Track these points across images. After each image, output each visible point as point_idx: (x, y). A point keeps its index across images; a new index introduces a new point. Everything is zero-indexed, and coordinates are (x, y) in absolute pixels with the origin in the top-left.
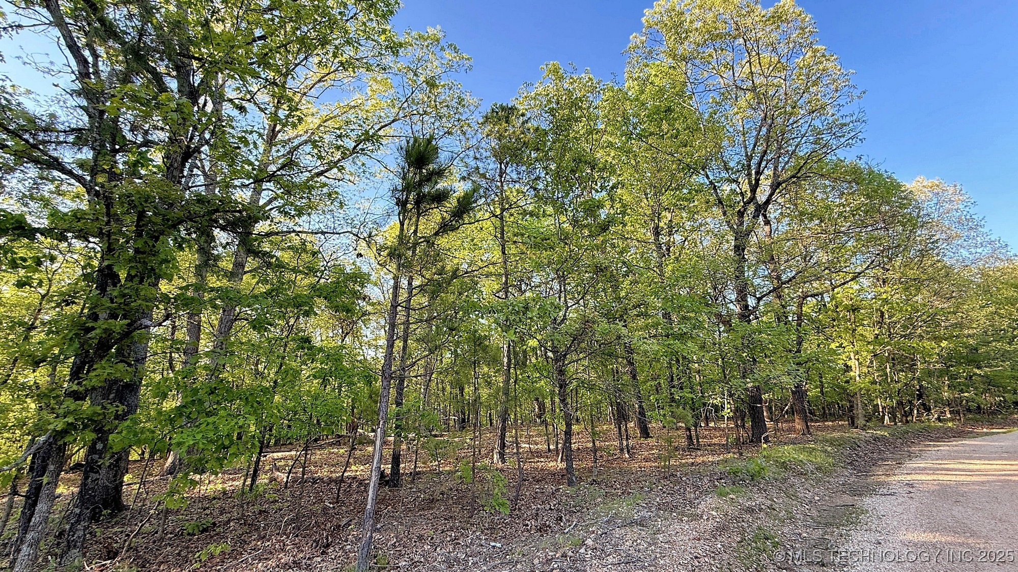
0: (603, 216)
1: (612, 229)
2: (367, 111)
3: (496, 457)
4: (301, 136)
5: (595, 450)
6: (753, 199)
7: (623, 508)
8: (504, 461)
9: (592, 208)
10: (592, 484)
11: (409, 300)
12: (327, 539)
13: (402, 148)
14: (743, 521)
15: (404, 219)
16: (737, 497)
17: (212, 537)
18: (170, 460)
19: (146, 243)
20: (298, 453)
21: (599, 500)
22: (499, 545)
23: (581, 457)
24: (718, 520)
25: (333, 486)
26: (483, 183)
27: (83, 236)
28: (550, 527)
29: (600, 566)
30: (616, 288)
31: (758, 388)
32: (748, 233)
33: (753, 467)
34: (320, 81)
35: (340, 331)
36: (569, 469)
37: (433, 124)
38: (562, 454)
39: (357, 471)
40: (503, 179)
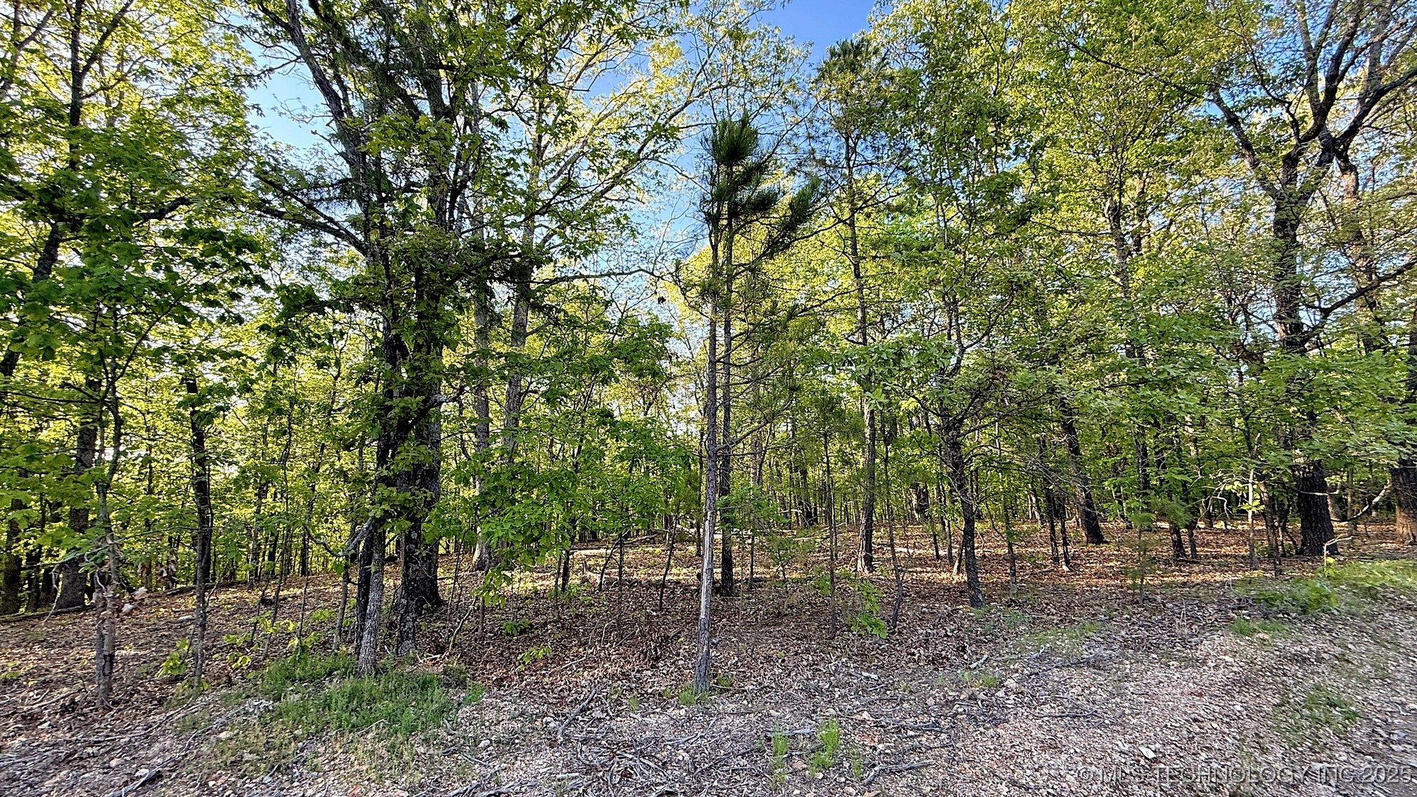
0: (1018, 201)
1: (1036, 218)
2: (651, 97)
3: (861, 563)
4: (571, 148)
5: (1013, 558)
6: (1319, 127)
7: (1065, 642)
8: (871, 569)
9: (999, 190)
10: (1009, 606)
11: (728, 355)
12: (656, 651)
13: (707, 140)
14: (1285, 675)
15: (718, 242)
16: (1273, 637)
17: (531, 639)
18: (477, 554)
19: (429, 305)
20: (609, 551)
21: (1022, 628)
22: (874, 676)
23: (988, 567)
24: (1235, 669)
25: (653, 590)
26: (822, 174)
27: (366, 306)
28: (948, 659)
29: (1031, 717)
30: (1041, 316)
31: (1317, 466)
32: (1305, 195)
33: (1303, 593)
34: (586, 66)
35: (641, 401)
36: (972, 583)
37: (743, 96)
38: (960, 562)
39: (679, 575)
40: (851, 163)
